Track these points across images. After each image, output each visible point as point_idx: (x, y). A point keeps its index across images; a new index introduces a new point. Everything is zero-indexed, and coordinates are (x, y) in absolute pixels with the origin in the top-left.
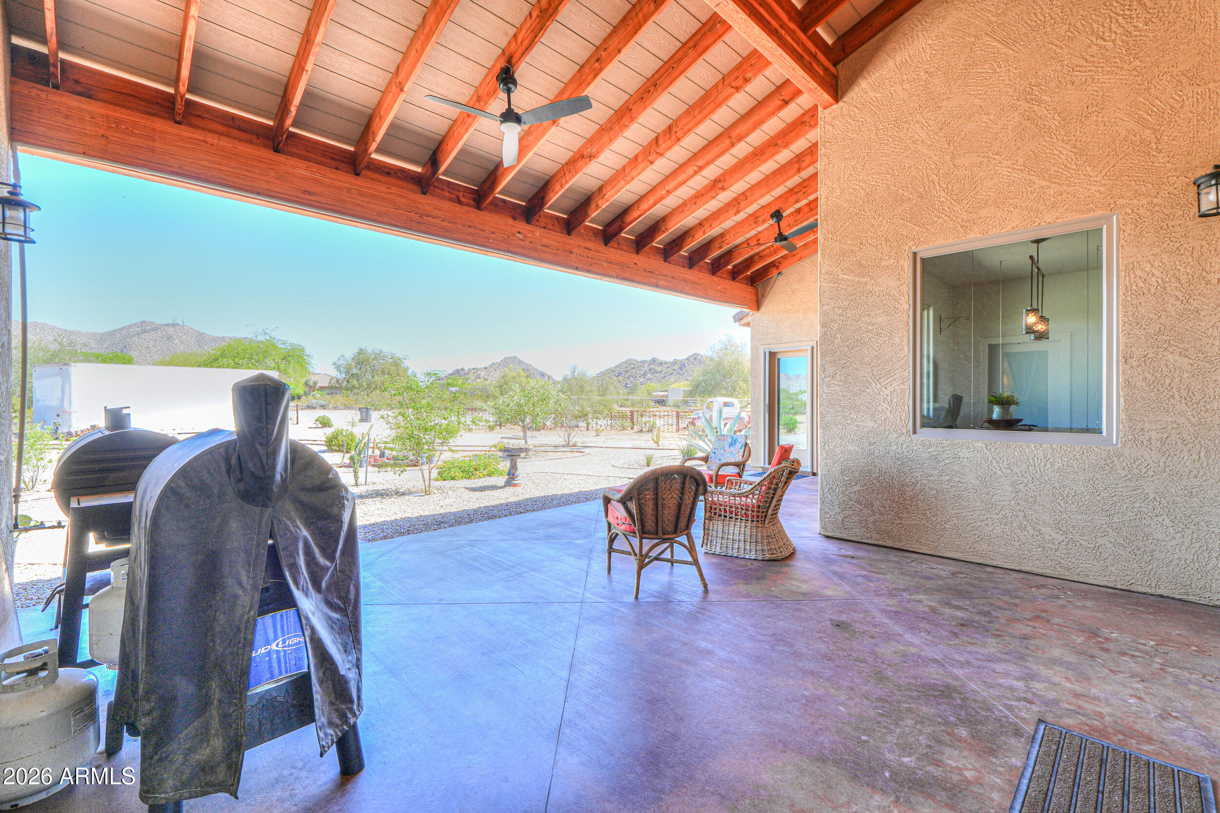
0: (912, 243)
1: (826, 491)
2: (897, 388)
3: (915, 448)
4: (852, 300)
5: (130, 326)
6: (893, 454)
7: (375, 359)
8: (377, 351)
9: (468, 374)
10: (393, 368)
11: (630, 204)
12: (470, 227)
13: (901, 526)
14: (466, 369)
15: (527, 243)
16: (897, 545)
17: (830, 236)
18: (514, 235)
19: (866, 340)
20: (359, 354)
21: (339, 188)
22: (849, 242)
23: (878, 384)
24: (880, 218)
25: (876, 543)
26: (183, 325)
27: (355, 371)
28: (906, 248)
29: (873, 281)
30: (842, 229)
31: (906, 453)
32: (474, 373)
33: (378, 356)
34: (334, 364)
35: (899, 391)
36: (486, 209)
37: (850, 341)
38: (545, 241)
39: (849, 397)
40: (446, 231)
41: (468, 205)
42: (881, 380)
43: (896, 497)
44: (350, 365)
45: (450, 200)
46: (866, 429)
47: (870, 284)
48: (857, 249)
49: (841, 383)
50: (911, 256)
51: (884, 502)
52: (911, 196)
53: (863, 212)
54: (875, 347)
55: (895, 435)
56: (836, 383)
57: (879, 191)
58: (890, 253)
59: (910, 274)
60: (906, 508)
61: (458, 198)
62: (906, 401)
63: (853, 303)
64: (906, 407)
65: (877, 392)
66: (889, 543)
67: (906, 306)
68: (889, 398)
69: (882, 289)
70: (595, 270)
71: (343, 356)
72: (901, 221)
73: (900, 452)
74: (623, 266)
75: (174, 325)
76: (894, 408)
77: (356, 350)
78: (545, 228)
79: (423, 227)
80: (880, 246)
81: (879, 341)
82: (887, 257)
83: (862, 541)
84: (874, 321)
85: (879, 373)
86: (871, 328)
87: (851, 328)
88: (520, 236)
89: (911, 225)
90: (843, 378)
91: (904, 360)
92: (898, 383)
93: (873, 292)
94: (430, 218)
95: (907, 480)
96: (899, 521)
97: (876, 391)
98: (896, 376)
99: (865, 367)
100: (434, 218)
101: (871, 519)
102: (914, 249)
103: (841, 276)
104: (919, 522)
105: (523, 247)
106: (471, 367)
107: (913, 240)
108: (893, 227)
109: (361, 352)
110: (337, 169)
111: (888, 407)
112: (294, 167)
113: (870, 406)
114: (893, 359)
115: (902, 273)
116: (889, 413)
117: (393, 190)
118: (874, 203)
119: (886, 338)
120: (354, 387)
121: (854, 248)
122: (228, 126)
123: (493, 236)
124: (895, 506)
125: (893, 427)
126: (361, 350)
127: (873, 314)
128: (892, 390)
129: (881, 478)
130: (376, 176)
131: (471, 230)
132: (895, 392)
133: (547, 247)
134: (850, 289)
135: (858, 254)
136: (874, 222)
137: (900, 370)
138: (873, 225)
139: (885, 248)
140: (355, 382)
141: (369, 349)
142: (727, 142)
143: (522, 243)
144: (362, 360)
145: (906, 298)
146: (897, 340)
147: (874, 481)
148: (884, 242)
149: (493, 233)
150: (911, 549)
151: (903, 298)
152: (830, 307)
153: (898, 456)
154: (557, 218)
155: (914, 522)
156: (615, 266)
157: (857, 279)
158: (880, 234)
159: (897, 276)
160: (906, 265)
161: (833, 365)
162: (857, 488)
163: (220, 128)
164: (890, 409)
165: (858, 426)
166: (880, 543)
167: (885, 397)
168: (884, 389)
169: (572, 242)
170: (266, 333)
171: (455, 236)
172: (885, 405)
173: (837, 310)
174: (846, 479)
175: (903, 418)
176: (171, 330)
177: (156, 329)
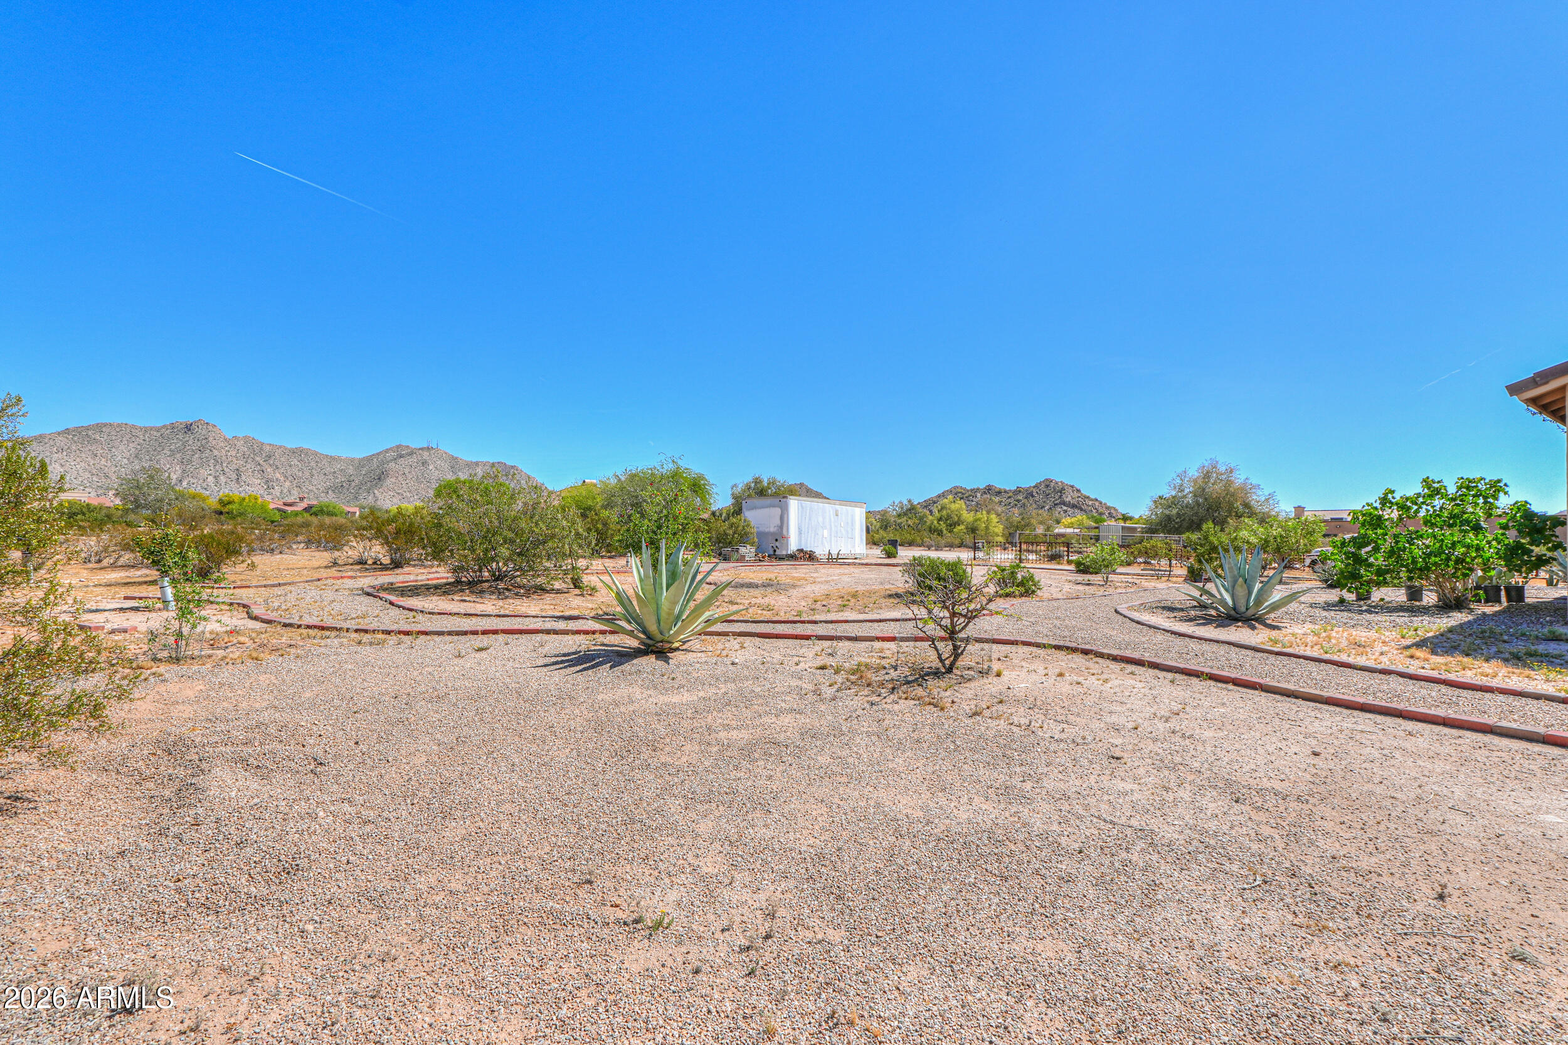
5: (387, 451)
26: (438, 449)
75: (428, 449)
176: (426, 454)
177: (411, 454)
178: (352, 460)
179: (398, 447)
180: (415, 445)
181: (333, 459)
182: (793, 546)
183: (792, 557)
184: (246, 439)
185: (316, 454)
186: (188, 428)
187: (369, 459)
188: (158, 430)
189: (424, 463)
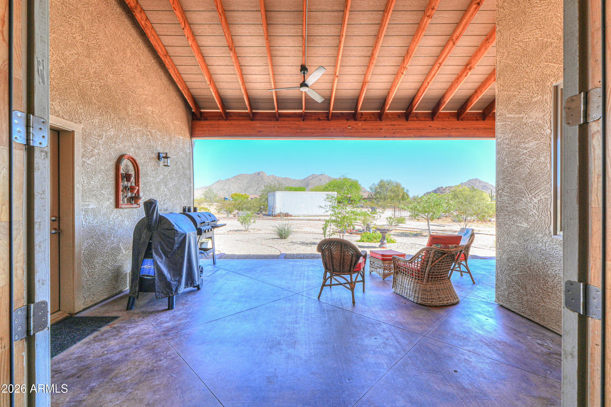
0: (553, 79)
1: (499, 272)
2: (543, 197)
3: (555, 247)
4: (514, 132)
5: (309, 176)
6: (539, 250)
7: (388, 184)
8: (389, 181)
9: (445, 190)
10: (396, 188)
11: (414, 94)
12: (324, 129)
13: (545, 308)
14: (444, 187)
15: (354, 130)
16: (541, 323)
17: (502, 88)
18: (346, 128)
19: (522, 161)
20: (381, 182)
21: (270, 127)
22: (512, 90)
23: (530, 195)
24: (532, 66)
25: (528, 317)
26: (324, 175)
27: (378, 190)
28: (549, 84)
29: (527, 116)
30: (508, 81)
31: (548, 250)
32: (449, 189)
33: (389, 183)
34: (370, 187)
35: (544, 200)
36: (332, 119)
37: (513, 163)
38: (364, 127)
39: (512, 204)
40: (312, 133)
41: (324, 120)
42: (532, 192)
43: (542, 285)
44: (376, 188)
45: (315, 120)
46: (522, 229)
47: (525, 118)
48: (517, 93)
49: (507, 194)
50: (552, 89)
51: (533, 287)
52: (552, 41)
53: (521, 65)
54: (527, 165)
55: (540, 235)
56: (505, 194)
57: (530, 45)
58: (538, 91)
59: (552, 105)
60: (549, 295)
61: (319, 118)
62: (548, 208)
63: (514, 134)
64: (549, 213)
65: (529, 201)
66: (537, 320)
67: (548, 131)
68: (537, 206)
69: (532, 120)
70: (398, 135)
71: (374, 184)
72: (546, 63)
73: (544, 249)
74: (418, 129)
75: (322, 175)
76: (541, 214)
77: (379, 181)
78: (365, 120)
79: (302, 134)
80: (531, 87)
81: (530, 161)
82: (536, 95)
83: (519, 313)
84: (527, 146)
85: (531, 186)
86: (525, 151)
87: (513, 153)
88: (350, 127)
89: (553, 64)
90: (508, 190)
91: (547, 175)
92: (543, 194)
93: (527, 124)
94: (305, 130)
95: (549, 272)
96: (543, 304)
97: (528, 199)
98: (542, 188)
99: (522, 181)
100: (307, 129)
101: (525, 298)
102: (555, 84)
103: (508, 115)
104: (557, 308)
105: (351, 132)
106: (447, 186)
107: (554, 76)
108: (540, 70)
109: (381, 181)
110: (271, 120)
111: (536, 212)
112: (256, 124)
113: (525, 211)
114: (540, 174)
115: (546, 105)
116: (536, 218)
117: (290, 122)
118: (528, 55)
119: (535, 158)
120: (378, 198)
121: (515, 93)
122: (238, 116)
123: (335, 131)
124: (541, 291)
125: (540, 229)
126: (381, 180)
127: (527, 141)
128: (539, 199)
129: (532, 268)
130: (285, 119)
131: (324, 131)
132: (541, 201)
133: (366, 129)
134: (512, 124)
135: (518, 97)
136: (528, 70)
137: (545, 183)
138: (527, 72)
139: (535, 88)
140: (378, 196)
141: (385, 180)
142: (451, 43)
143: (351, 131)
144: (382, 185)
145: (549, 125)
146: (542, 159)
147: (527, 269)
148: (534, 83)
149: (335, 129)
150: (551, 329)
151: (546, 125)
152: (501, 139)
153: (543, 252)
154: (373, 114)
155: (554, 308)
156: (414, 131)
157: (517, 116)
158: (531, 77)
159: (543, 108)
160: (549, 98)
161: (503, 181)
162: (517, 273)
163: (236, 118)
164: (537, 214)
165: (517, 226)
166: (531, 318)
167: (535, 204)
168: (533, 198)
169: (382, 124)
170: (344, 176)
171: (316, 135)
172: (534, 211)
173: (505, 141)
174: (510, 265)
175: (547, 221)
176: (321, 176)
177: (316, 177)
178: (300, 180)
179: (313, 175)
180: (317, 174)
181: (294, 180)
182: (277, 211)
183: (279, 215)
184: (273, 176)
185: (290, 179)
186: (259, 174)
187: (304, 180)
188: (252, 175)
189: (320, 180)
